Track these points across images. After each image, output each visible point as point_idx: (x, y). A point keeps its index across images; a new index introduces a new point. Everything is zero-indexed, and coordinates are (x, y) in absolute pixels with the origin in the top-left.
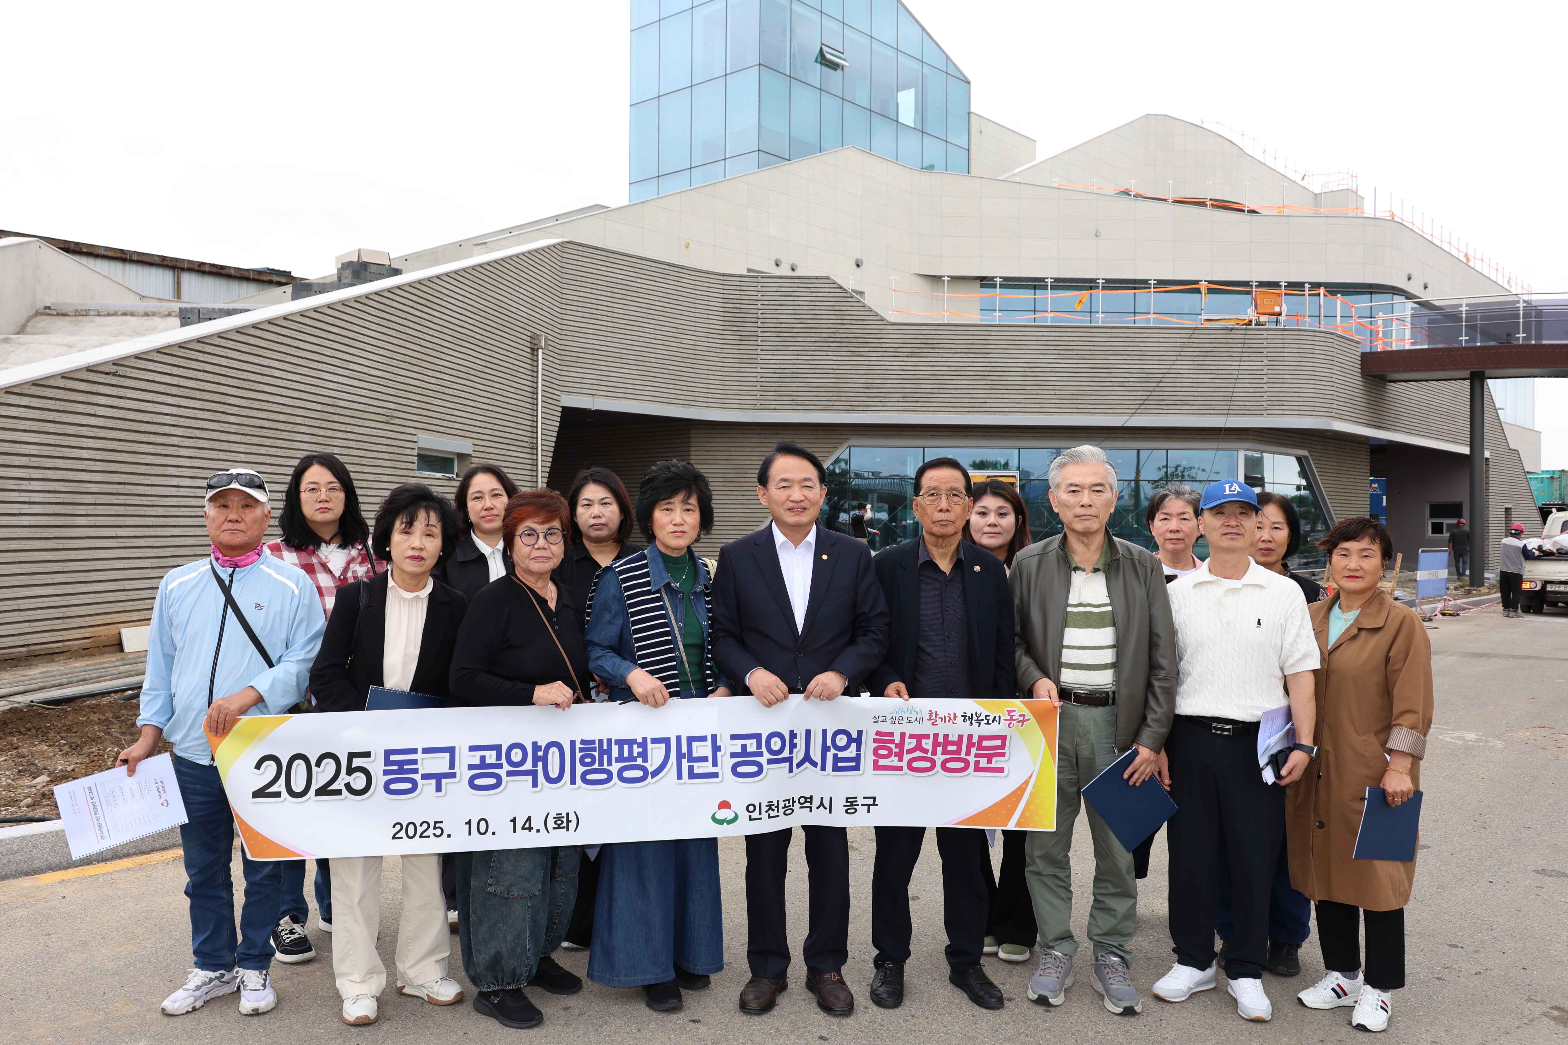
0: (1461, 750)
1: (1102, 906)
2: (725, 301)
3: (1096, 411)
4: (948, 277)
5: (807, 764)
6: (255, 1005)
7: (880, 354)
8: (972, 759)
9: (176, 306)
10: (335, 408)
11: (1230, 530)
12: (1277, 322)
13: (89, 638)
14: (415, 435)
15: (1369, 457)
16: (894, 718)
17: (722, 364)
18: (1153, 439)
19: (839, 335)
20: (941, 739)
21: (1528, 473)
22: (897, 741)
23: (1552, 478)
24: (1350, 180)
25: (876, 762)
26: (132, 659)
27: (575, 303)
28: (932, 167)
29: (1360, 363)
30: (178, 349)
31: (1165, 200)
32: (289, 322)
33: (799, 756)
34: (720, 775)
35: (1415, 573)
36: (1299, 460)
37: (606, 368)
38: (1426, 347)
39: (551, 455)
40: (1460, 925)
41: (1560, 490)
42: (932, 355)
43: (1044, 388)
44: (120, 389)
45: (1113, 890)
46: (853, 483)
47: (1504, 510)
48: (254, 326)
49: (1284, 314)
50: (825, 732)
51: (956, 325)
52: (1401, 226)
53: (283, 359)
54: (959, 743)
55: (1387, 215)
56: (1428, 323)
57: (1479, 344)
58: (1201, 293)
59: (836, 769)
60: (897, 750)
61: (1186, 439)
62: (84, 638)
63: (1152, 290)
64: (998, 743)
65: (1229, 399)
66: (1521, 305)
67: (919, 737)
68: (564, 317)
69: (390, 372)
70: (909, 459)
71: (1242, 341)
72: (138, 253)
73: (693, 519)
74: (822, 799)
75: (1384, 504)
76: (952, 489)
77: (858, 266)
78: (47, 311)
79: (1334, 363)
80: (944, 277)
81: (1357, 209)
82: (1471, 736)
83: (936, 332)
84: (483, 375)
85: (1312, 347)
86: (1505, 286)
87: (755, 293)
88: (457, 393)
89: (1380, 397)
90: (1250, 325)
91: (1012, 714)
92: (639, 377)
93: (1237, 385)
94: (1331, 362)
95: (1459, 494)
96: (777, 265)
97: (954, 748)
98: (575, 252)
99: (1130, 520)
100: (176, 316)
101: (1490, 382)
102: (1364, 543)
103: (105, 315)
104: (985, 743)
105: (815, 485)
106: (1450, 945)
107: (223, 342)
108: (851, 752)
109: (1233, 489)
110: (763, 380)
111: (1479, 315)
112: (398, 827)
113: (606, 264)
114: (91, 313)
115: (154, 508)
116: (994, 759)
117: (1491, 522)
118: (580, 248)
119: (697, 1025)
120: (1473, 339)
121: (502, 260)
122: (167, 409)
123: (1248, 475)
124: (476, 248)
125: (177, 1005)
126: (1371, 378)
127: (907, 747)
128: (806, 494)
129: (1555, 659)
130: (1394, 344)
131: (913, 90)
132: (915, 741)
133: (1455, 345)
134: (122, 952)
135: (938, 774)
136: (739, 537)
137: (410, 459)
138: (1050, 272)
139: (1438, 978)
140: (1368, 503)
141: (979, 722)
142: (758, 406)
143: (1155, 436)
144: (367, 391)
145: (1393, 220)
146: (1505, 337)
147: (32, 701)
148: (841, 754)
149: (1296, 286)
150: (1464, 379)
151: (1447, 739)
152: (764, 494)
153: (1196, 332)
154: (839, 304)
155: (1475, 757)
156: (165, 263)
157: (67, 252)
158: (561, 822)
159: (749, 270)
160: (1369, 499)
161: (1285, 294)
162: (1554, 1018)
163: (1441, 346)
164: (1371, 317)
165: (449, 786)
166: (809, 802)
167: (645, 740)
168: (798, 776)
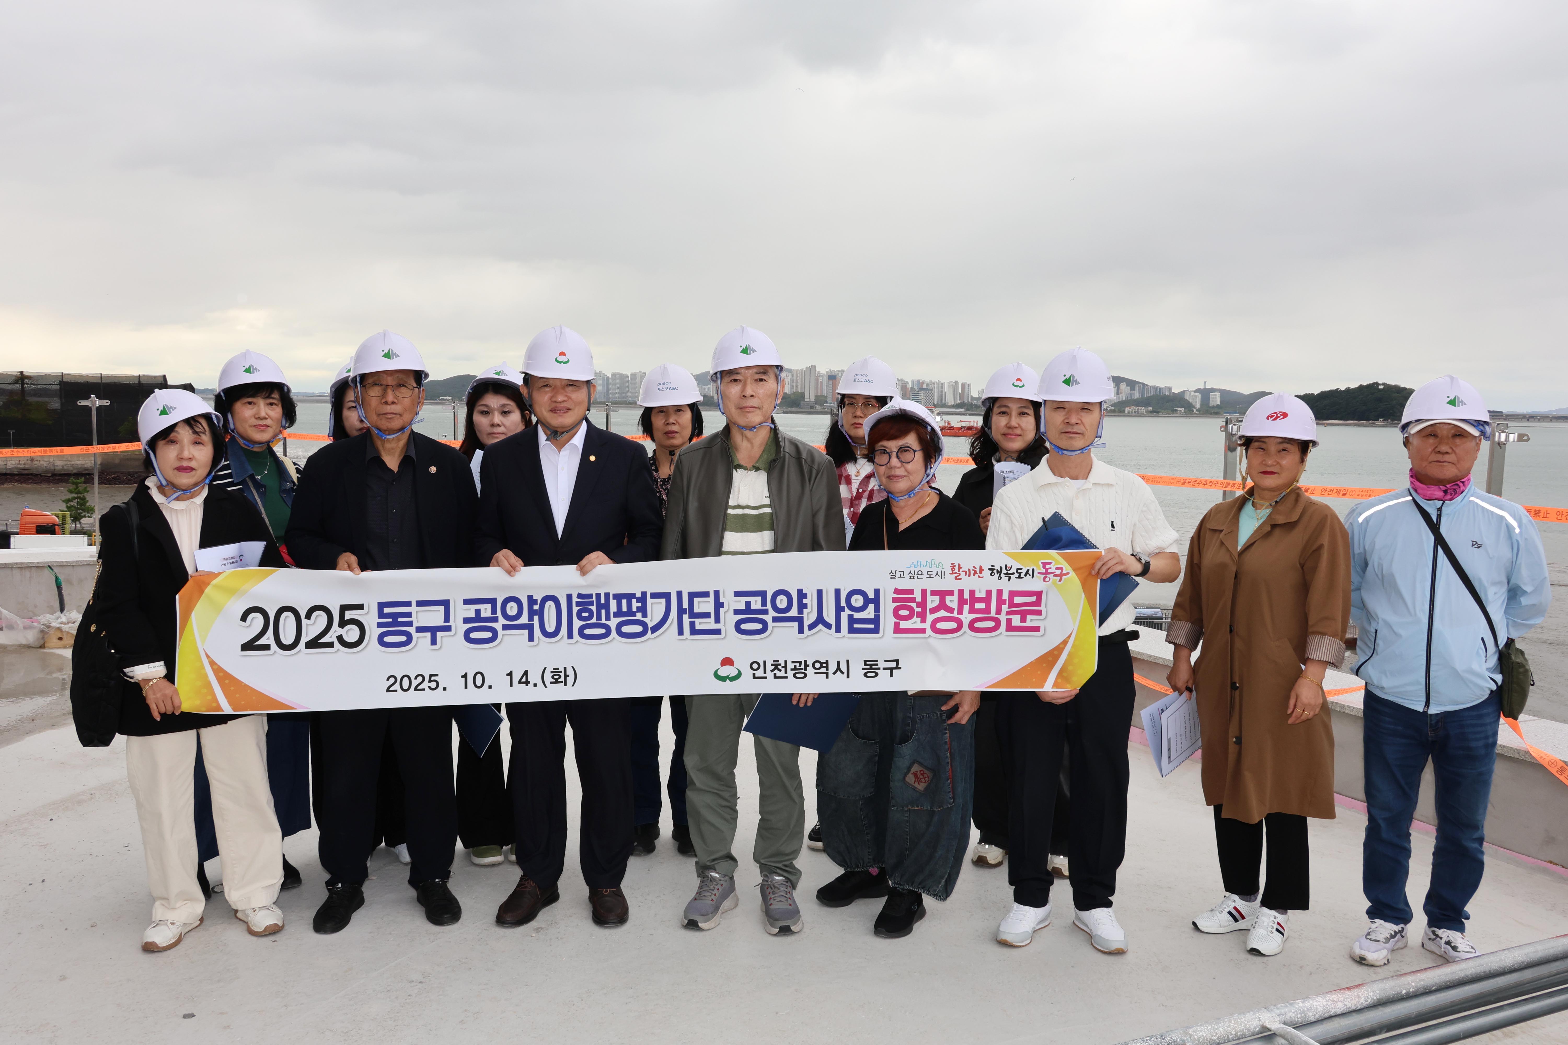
5: (820, 626)
8: (1003, 618)
11: (1069, 428)
16: (912, 572)
20: (966, 596)
22: (919, 599)
25: (896, 625)
33: (810, 616)
34: (723, 632)
50: (838, 592)
54: (987, 600)
59: (851, 630)
60: (919, 610)
64: (1033, 599)
67: (943, 594)
74: (838, 662)
91: (1047, 567)
97: (982, 606)
104: (1018, 600)
108: (869, 613)
112: (392, 680)
116: (1029, 617)
127: (930, 605)
128: (569, 394)
132: (938, 598)
135: (965, 635)
141: (1008, 576)
148: (857, 615)
158: (559, 677)
165: (444, 639)
166: (824, 667)
167: (644, 594)
168: (810, 638)
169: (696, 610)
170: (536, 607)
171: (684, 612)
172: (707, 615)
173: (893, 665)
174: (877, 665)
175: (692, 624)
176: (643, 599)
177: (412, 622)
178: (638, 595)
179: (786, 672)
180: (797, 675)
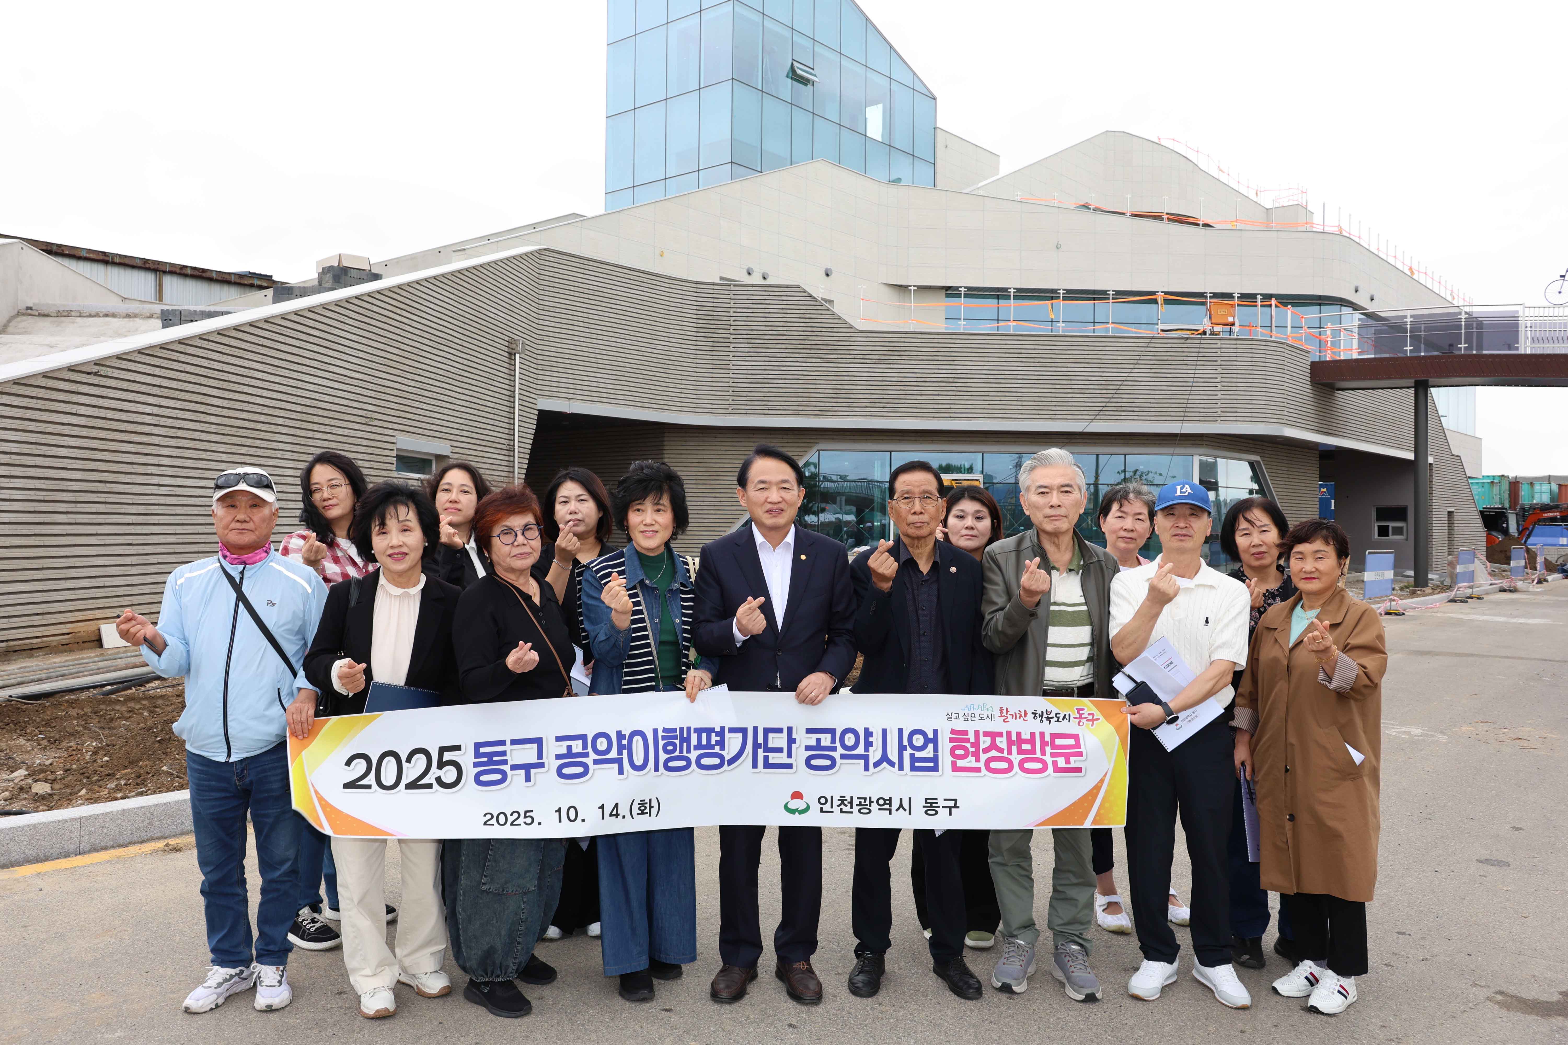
0: (1407, 745)
1: (1062, 896)
2: (698, 308)
3: (1057, 417)
4: (914, 286)
5: (885, 764)
6: (269, 1001)
7: (848, 361)
8: (1049, 759)
9: (157, 308)
10: (315, 409)
11: (1179, 532)
12: (1230, 332)
13: (68, 634)
14: (394, 436)
15: (1318, 463)
16: (966, 715)
17: (695, 370)
18: (1112, 444)
19: (809, 342)
20: (1014, 737)
21: (1470, 478)
22: (972, 740)
23: (1492, 482)
24: (1300, 195)
25: (954, 764)
26: (110, 655)
27: (552, 309)
28: (898, 180)
29: (1309, 371)
30: (160, 350)
31: (1123, 214)
32: (270, 325)
33: (875, 754)
34: (794, 766)
35: (1362, 573)
36: (1252, 465)
37: (582, 373)
38: (1373, 356)
39: (528, 456)
40: (1407, 913)
41: (1500, 494)
42: (899, 362)
43: (1007, 394)
44: (101, 389)
45: (1075, 881)
46: (822, 486)
47: (1446, 513)
48: (236, 328)
49: (1237, 324)
50: (900, 731)
51: (922, 333)
52: (1348, 239)
53: (264, 361)
54: (1032, 741)
55: (1335, 230)
56: (1375, 334)
57: (1423, 354)
58: (1158, 304)
59: (913, 768)
60: (973, 750)
61: (1143, 445)
62: (64, 634)
63: (1111, 301)
64: (1072, 741)
65: (1185, 405)
66: (1463, 316)
67: (993, 735)
68: (541, 322)
69: (369, 375)
70: (876, 462)
71: (1197, 350)
72: (120, 256)
73: (665, 518)
74: (901, 800)
75: (1333, 508)
76: (925, 492)
77: (827, 275)
78: (29, 311)
79: (1286, 372)
80: (910, 286)
81: (1306, 223)
82: (1416, 731)
83: (903, 340)
84: (461, 378)
85: (1264, 356)
86: (1447, 299)
87: (728, 301)
88: (435, 396)
89: (1328, 404)
90: (1205, 334)
91: (1080, 712)
92: (614, 382)
93: (1192, 393)
94: (1282, 371)
95: (1403, 498)
96: (749, 274)
97: (1028, 747)
98: (552, 259)
99: (1090, 522)
100: (157, 318)
101: (1433, 390)
102: (1318, 545)
103: (87, 316)
104: (1058, 742)
105: (793, 486)
106: (1398, 933)
107: (204, 344)
108: (929, 752)
109: (1184, 490)
110: (734, 385)
111: (1423, 326)
112: (489, 816)
113: (582, 271)
114: (73, 314)
115: (135, 507)
116: (1072, 759)
117: (1434, 525)
118: (557, 256)
119: (668, 1014)
120: (1417, 349)
121: (481, 266)
122: (149, 409)
123: (1202, 479)
124: (454, 254)
125: (201, 1003)
126: (1320, 386)
127: (982, 746)
128: (783, 496)
129: (1496, 657)
130: (1342, 353)
131: (880, 106)
132: (989, 739)
133: (1400, 355)
134: (99, 943)
135: (1017, 776)
136: (717, 538)
137: (389, 460)
138: (1012, 282)
139: (1386, 965)
140: (1318, 506)
141: (1049, 719)
142: (730, 411)
143: (1114, 441)
144: (346, 393)
145: (1341, 235)
146: (1447, 348)
147: (10, 696)
148: (918, 754)
149: (1248, 298)
150: (1408, 388)
151: (1394, 734)
152: (743, 496)
153: (1153, 341)
154: (809, 312)
155: (1421, 751)
156: (147, 266)
157: (49, 254)
158: (645, 808)
159: (722, 278)
160: (1318, 503)
161: (1239, 305)
162: (1498, 1003)
163: (1387, 356)
164: (1320, 328)
165: (538, 776)
166: (887, 804)
167: (723, 728)
168: (875, 775)
169: (770, 745)
170: (624, 742)
171: (759, 746)
172: (780, 750)
173: (952, 804)
174: (937, 803)
175: (766, 758)
176: (721, 733)
177: (507, 760)
178: (718, 729)
179: (852, 808)
180: (862, 811)
